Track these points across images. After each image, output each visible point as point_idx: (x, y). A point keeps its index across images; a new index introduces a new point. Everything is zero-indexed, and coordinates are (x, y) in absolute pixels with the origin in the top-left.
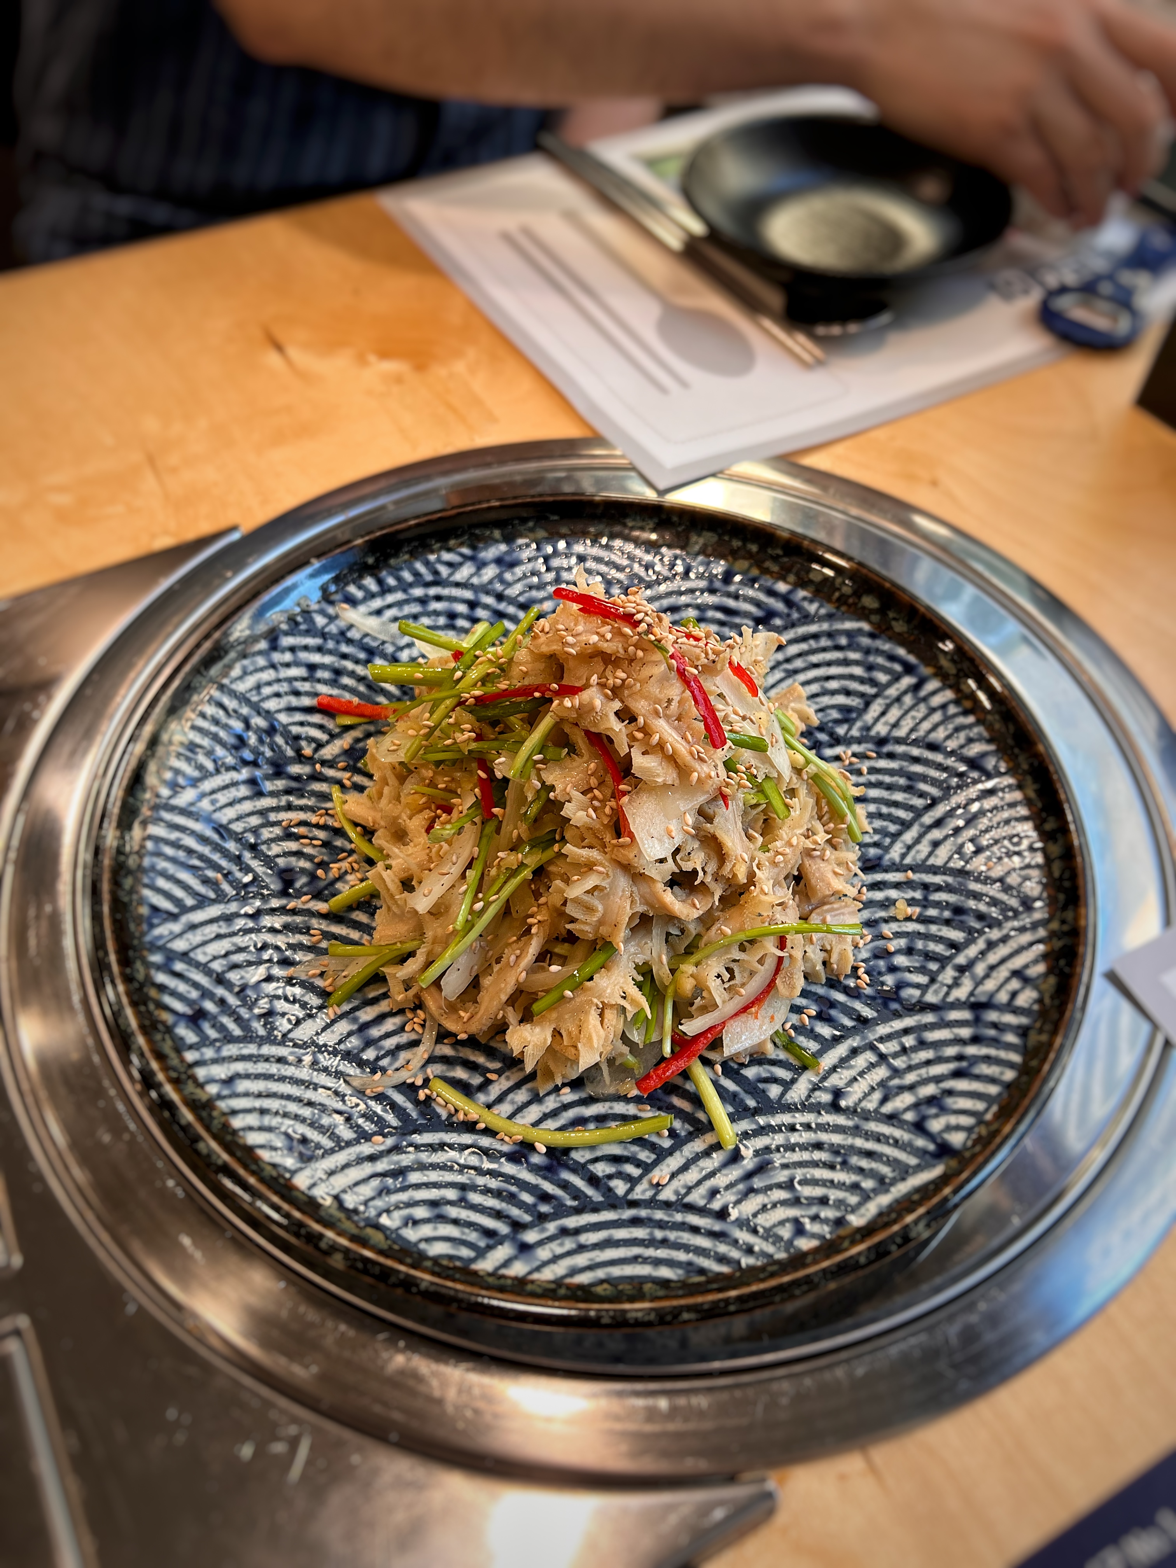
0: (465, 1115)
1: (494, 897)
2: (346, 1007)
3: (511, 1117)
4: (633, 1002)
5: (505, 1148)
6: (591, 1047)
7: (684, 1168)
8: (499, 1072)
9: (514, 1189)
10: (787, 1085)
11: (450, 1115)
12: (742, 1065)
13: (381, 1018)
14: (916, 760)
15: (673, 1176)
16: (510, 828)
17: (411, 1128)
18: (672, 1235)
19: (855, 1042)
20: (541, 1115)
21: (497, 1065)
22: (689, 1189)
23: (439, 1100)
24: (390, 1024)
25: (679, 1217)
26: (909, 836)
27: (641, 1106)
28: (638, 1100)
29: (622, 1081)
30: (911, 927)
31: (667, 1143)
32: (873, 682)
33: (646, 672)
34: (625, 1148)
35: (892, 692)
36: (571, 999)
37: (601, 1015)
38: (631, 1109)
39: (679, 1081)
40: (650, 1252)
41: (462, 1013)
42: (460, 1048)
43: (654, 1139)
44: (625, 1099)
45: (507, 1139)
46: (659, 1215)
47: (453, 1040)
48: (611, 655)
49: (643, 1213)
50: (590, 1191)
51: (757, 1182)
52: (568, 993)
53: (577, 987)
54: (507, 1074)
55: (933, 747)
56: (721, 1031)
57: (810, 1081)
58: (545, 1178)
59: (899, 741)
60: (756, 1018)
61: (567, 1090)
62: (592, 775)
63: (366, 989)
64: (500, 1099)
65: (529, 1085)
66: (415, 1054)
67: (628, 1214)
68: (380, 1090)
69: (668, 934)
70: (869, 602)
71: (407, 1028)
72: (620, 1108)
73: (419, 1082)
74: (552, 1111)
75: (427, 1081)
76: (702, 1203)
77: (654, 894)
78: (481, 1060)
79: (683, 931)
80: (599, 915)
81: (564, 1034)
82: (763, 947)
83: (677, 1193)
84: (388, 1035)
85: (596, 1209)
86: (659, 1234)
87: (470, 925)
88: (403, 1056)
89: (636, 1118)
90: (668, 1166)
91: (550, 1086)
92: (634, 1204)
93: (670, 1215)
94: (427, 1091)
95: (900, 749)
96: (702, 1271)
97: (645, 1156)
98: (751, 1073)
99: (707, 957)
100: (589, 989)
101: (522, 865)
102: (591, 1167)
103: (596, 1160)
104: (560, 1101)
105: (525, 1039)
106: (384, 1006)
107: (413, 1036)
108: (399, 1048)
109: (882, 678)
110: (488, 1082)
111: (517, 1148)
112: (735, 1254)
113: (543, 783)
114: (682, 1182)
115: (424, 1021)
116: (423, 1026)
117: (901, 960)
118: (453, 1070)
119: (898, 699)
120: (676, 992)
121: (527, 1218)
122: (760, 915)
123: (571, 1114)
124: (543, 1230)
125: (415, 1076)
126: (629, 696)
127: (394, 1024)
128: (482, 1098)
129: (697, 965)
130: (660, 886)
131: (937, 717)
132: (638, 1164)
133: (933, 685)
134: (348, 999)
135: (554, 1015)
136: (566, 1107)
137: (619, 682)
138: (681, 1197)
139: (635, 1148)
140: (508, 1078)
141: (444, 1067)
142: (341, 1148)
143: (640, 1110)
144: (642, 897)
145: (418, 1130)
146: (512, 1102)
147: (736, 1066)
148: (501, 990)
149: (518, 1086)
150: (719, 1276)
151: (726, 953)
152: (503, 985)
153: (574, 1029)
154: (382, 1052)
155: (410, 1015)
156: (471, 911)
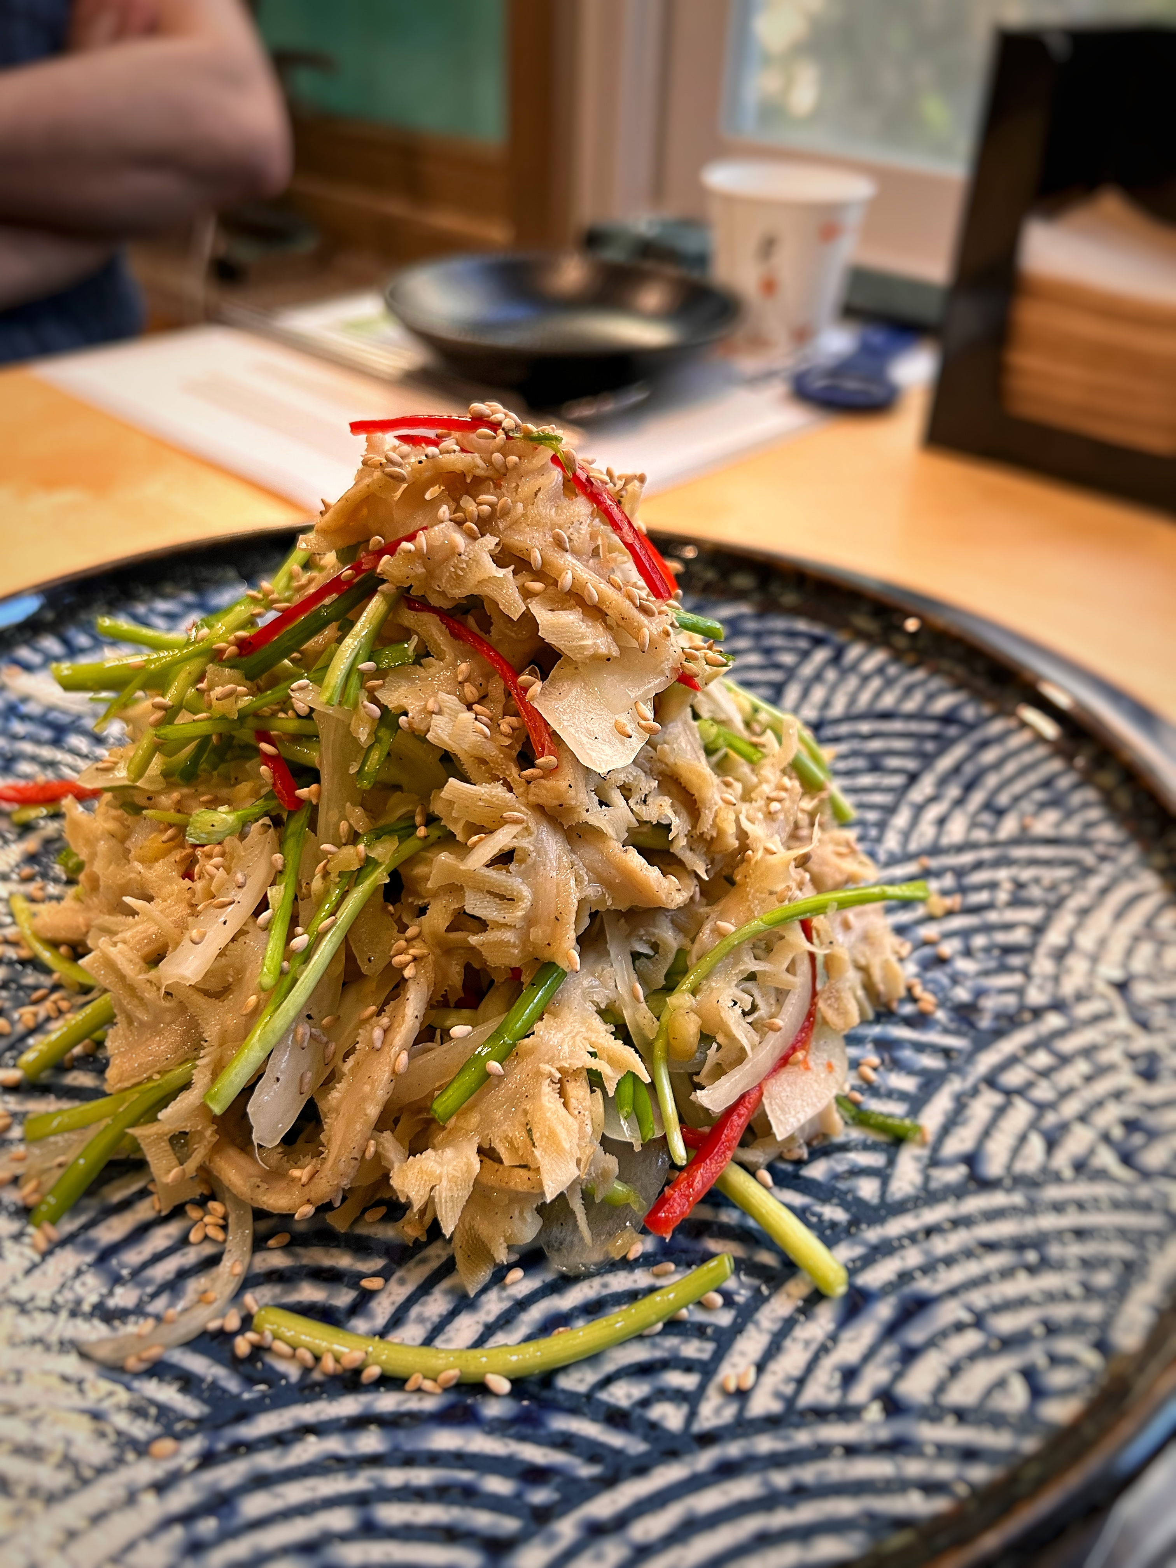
0: (337, 1360)
1: (328, 921)
2: (69, 1226)
3: (428, 1341)
4: (612, 1061)
5: (429, 1404)
6: (559, 1151)
7: (774, 1349)
8: (385, 1274)
9: (465, 1476)
10: (883, 1175)
11: (307, 1371)
12: (799, 1163)
13: (141, 1232)
14: (873, 736)
15: (761, 1367)
16: (334, 815)
17: (231, 1413)
18: (808, 1474)
19: (955, 1085)
20: (480, 1329)
21: (378, 1263)
22: (801, 1382)
23: (280, 1346)
24: (160, 1239)
25: (803, 1438)
26: (901, 819)
27: (655, 1269)
28: (647, 1261)
29: (611, 1235)
30: (958, 922)
31: (725, 1318)
32: (777, 666)
33: (527, 487)
34: (654, 1346)
35: (807, 670)
36: (500, 1078)
37: (562, 1093)
38: (641, 1279)
39: (706, 1213)
40: (781, 1519)
41: (296, 1173)
42: (300, 1250)
43: (700, 1317)
44: (626, 1264)
45: (428, 1385)
46: (765, 1444)
47: (285, 1238)
48: (464, 475)
49: (734, 1450)
50: (616, 1440)
51: (915, 1335)
52: (494, 1066)
53: (508, 1055)
54: (398, 1274)
55: (887, 716)
56: (759, 1099)
57: (917, 1159)
58: (522, 1438)
59: (837, 721)
60: (808, 1068)
61: (517, 1274)
62: (466, 680)
63: (106, 1190)
64: (397, 1320)
65: (445, 1284)
66: (214, 1280)
67: (705, 1459)
68: (154, 1352)
69: (636, 956)
70: (742, 581)
71: (194, 1237)
72: (620, 1282)
73: (233, 1322)
74: (499, 1318)
75: (247, 1322)
76: (832, 1399)
77: (609, 861)
78: (344, 1261)
79: (655, 946)
80: (526, 904)
81: (502, 1151)
82: (791, 946)
83: (778, 1395)
84: (158, 1258)
85: (641, 1469)
86: (781, 1479)
87: (288, 979)
88: (193, 1286)
89: (652, 1290)
90: (743, 1354)
91: (485, 1275)
92: (707, 1439)
93: (787, 1439)
94: (251, 1336)
95: (844, 729)
96: (901, 1523)
97: (693, 1349)
98: (817, 1171)
99: (707, 977)
100: (531, 1051)
101: (369, 863)
102: (603, 1396)
103: (607, 1381)
104: (509, 1297)
105: (431, 1174)
106: (144, 1211)
107: (208, 1250)
108: (183, 1274)
109: (787, 659)
110: (366, 1297)
111: (451, 1398)
112: (945, 1471)
113: (384, 708)
114: (781, 1375)
115: (225, 1218)
116: (224, 1228)
117: (963, 965)
118: (295, 1289)
119: (818, 677)
120: (669, 1049)
121: (510, 1525)
122: (771, 893)
123: (536, 1313)
124: (552, 1539)
125: (223, 1315)
126: (509, 527)
127: (169, 1236)
128: (360, 1325)
129: (694, 992)
130: (615, 847)
131: (876, 683)
132: (688, 1366)
133: (855, 651)
134: (74, 1209)
135: (474, 1119)
136: (522, 1305)
137: (486, 508)
138: (790, 1402)
139: (671, 1342)
140: (402, 1282)
141: (277, 1289)
142: (85, 1482)
143: (657, 1276)
144: (590, 869)
145: (244, 1414)
146: (421, 1320)
147: (789, 1168)
148: (364, 1099)
149: (424, 1289)
150: (938, 1522)
151: (736, 964)
152: (367, 1088)
153: (519, 1135)
154: (150, 1290)
155: (194, 1213)
156: (288, 954)
